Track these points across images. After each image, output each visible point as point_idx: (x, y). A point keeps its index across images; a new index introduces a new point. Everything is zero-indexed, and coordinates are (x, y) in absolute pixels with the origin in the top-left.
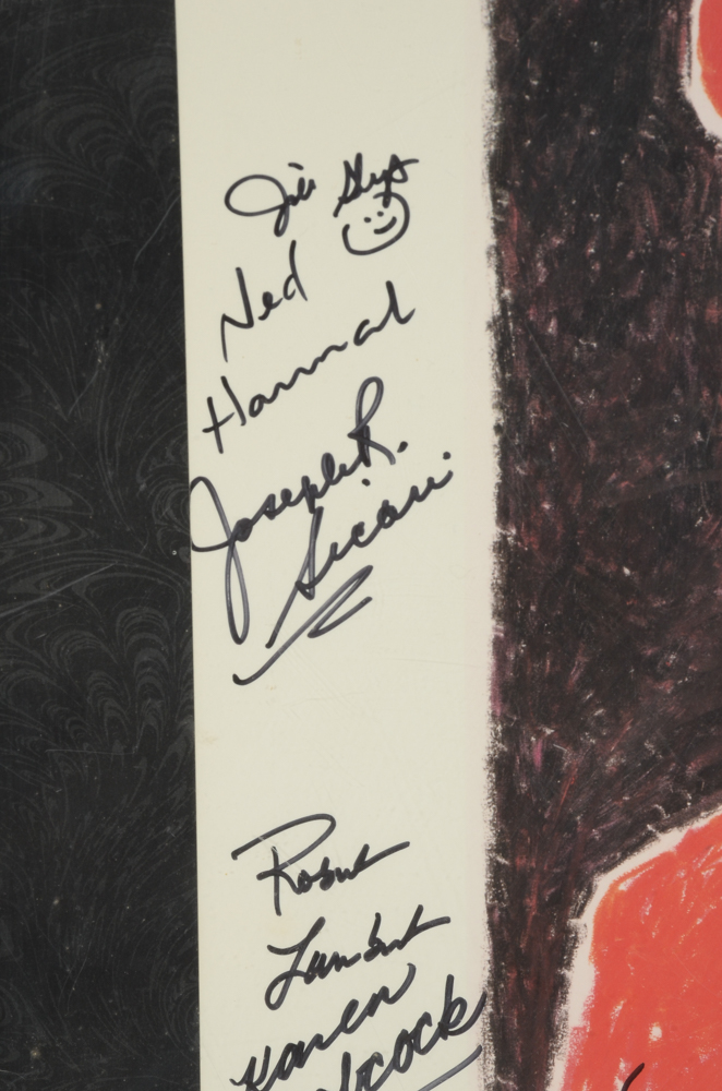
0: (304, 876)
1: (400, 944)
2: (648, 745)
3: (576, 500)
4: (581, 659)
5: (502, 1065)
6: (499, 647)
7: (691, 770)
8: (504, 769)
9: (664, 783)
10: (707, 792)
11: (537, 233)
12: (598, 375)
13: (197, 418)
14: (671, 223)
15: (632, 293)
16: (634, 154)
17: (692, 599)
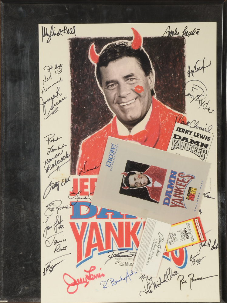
0: (51, 140)
1: (61, 148)
2: (87, 126)
3: (79, 100)
4: (80, 117)
5: (72, 161)
6: (72, 116)
7: (92, 129)
8: (72, 129)
9: (89, 131)
10: (93, 131)
11: (75, 72)
12: (81, 87)
13: (40, 91)
14: (88, 71)
15: (84, 78)
16: (84, 64)
17: (91, 111)
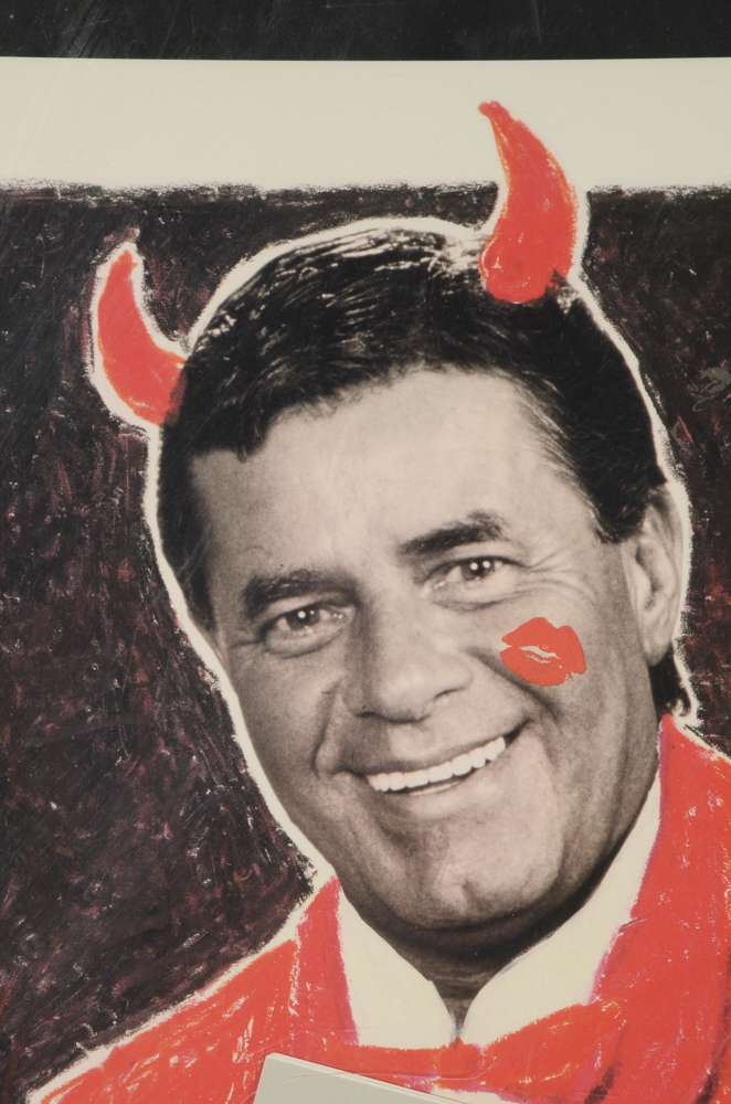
2: (76, 968)
4: (13, 887)
7: (117, 990)
9: (92, 1003)
10: (132, 1012)
12: (22, 626)
14: (83, 493)
15: (51, 553)
16: (46, 431)
17: (114, 832)
